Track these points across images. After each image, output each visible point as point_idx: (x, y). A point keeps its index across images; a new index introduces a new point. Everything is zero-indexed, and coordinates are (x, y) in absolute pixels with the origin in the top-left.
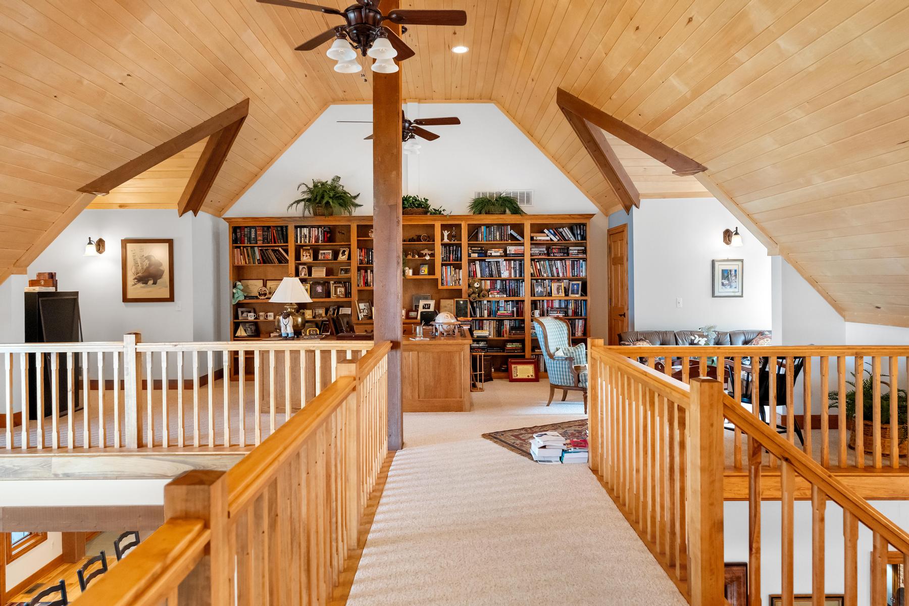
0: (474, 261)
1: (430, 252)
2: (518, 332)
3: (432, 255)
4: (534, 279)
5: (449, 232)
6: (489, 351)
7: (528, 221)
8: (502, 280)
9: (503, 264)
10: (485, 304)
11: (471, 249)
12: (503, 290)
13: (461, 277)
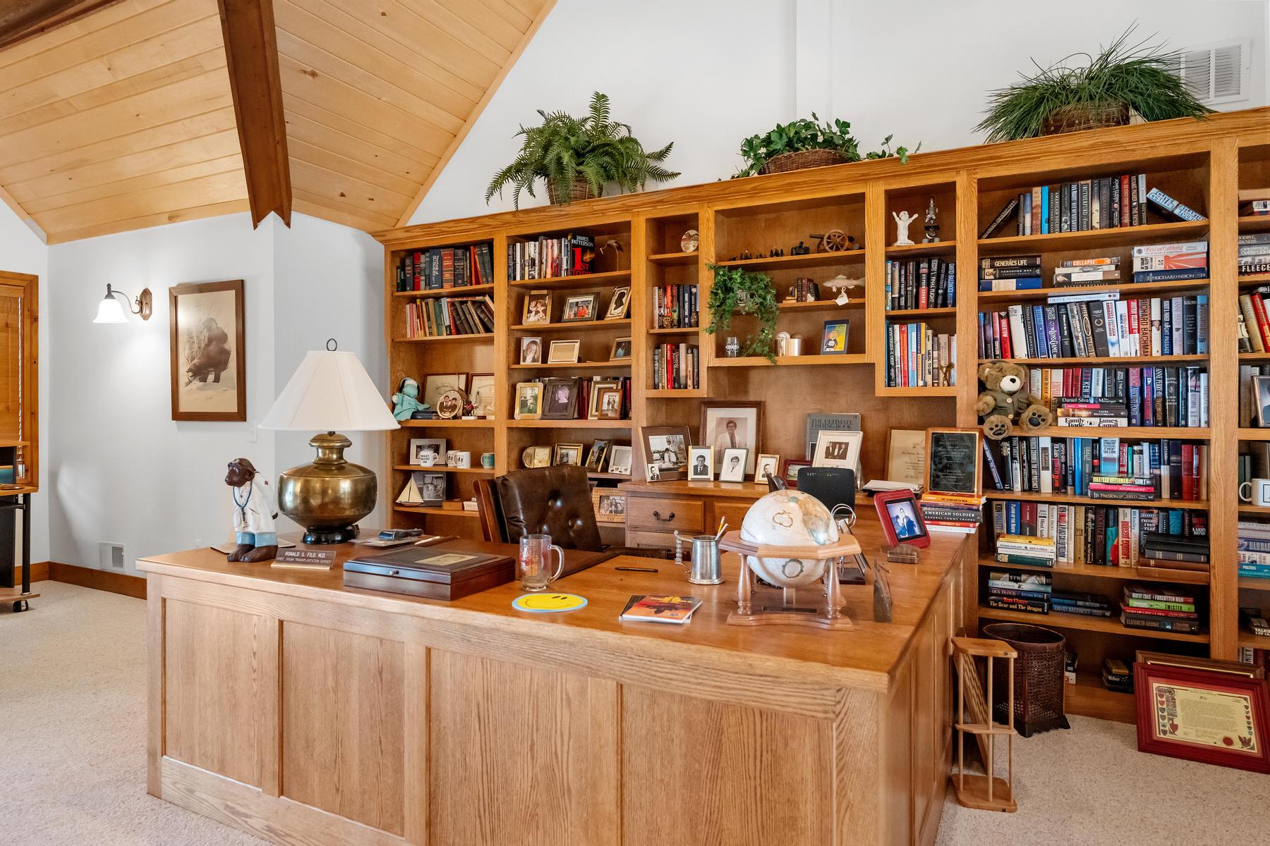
0: (1004, 302)
1: (852, 284)
2: (1180, 556)
3: (859, 292)
4: (1253, 363)
5: (916, 216)
6: (1056, 607)
7: (1227, 141)
8: (1112, 367)
9: (1117, 310)
10: (1045, 449)
11: (992, 266)
12: (1119, 402)
13: (954, 360)
